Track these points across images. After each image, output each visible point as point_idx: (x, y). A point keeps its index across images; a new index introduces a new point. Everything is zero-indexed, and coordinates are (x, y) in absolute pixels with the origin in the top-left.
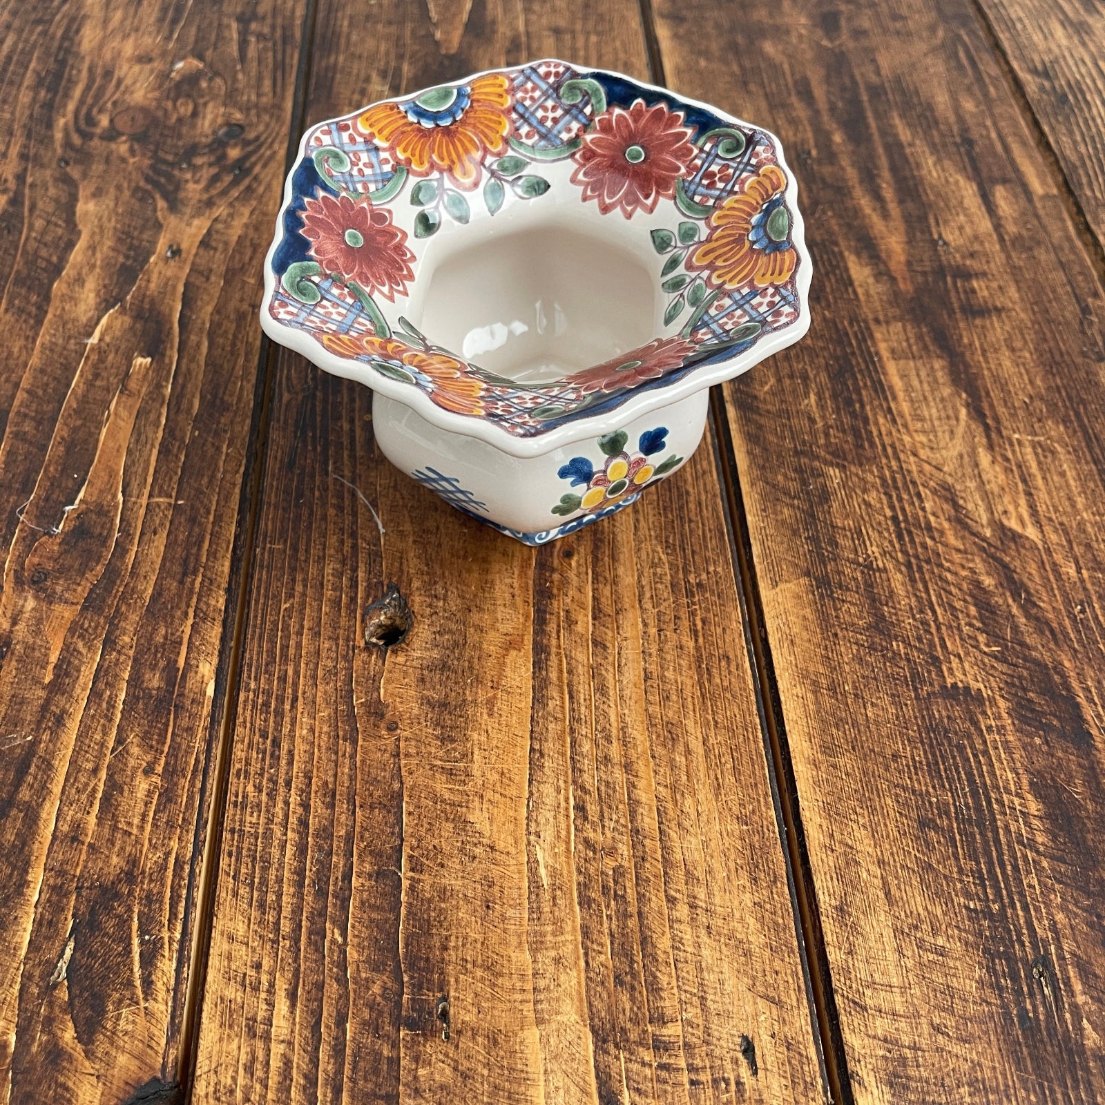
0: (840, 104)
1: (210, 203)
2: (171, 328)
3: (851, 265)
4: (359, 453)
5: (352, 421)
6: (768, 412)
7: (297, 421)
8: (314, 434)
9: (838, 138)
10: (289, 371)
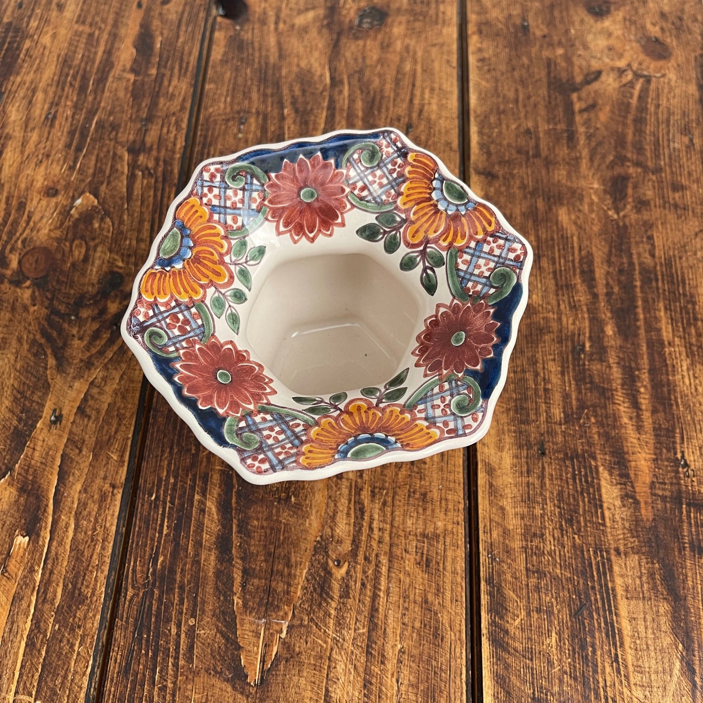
0: (616, 289)
1: (89, 364)
2: (47, 505)
3: (603, 483)
4: (182, 662)
5: (179, 626)
6: (515, 650)
7: (136, 620)
8: (148, 636)
9: (609, 330)
10: (135, 562)
